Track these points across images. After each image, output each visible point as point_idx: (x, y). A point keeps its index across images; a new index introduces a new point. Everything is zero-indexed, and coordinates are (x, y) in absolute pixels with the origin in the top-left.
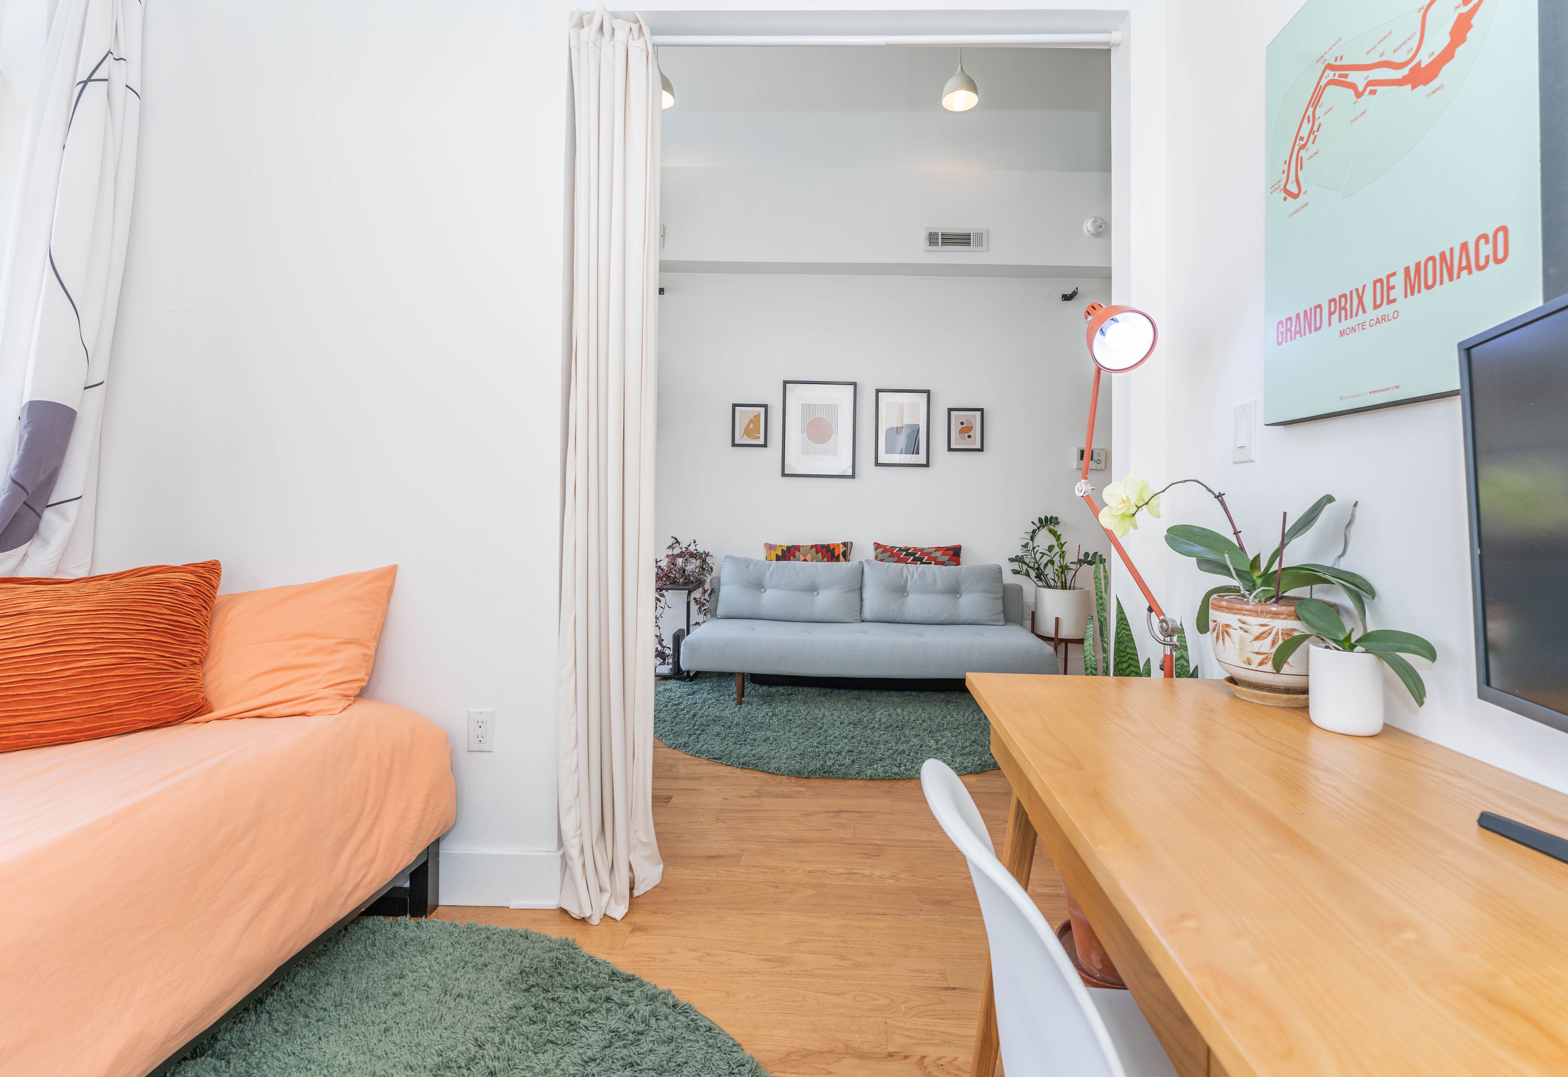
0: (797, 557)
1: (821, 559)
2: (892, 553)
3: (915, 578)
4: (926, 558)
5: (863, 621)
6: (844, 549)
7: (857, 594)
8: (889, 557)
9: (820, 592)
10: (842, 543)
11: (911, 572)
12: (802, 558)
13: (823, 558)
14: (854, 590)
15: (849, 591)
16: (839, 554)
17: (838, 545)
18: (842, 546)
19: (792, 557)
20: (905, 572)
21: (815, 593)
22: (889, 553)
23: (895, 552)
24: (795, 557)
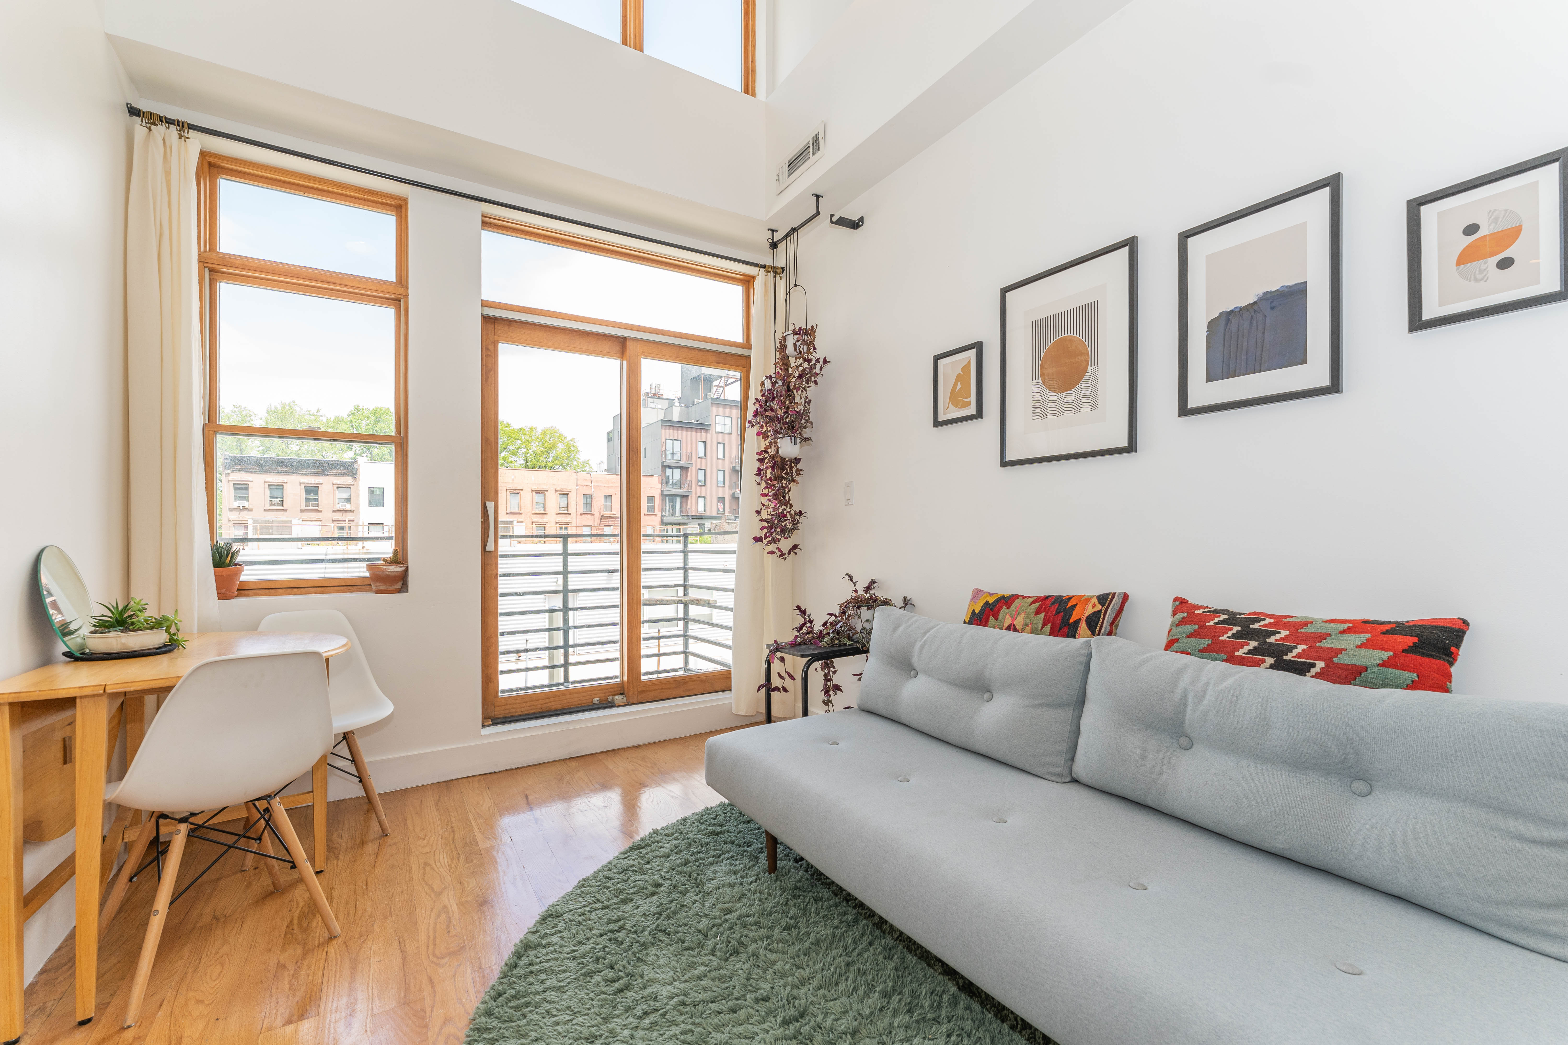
0: (1000, 617)
1: (1041, 625)
2: (1202, 626)
3: (1205, 702)
4: (1301, 648)
5: (1075, 781)
6: (1098, 607)
7: (1067, 714)
8: (1191, 635)
9: (996, 696)
10: (1098, 597)
11: (1200, 686)
12: (1008, 621)
13: (1044, 625)
14: (1061, 705)
15: (1047, 705)
16: (1078, 621)
17: (1089, 599)
18: (1095, 600)
19: (991, 618)
20: (1185, 681)
21: (986, 696)
22: (1192, 627)
23: (1211, 623)
24: (996, 618)
